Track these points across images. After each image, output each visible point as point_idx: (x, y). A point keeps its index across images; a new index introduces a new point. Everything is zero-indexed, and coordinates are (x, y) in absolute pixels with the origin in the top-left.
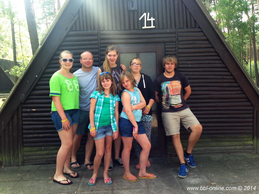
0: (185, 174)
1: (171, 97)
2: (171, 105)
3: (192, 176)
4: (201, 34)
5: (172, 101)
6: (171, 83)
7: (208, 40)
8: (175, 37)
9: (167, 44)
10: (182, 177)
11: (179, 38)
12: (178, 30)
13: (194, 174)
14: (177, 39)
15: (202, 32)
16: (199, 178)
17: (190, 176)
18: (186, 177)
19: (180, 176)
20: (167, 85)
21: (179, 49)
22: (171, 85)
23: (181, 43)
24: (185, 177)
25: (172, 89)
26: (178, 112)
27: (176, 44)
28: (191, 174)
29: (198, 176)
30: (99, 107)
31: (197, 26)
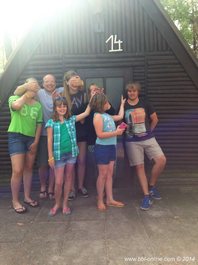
0: (148, 206)
1: (134, 125)
2: (135, 134)
3: (156, 209)
4: (173, 57)
5: (135, 130)
6: (134, 111)
7: (180, 64)
8: (145, 61)
9: (135, 68)
10: (144, 209)
11: (148, 62)
12: (148, 53)
13: (158, 206)
14: (146, 63)
15: (174, 55)
16: (162, 211)
17: (154, 209)
18: (149, 210)
19: (142, 208)
20: (130, 112)
21: (148, 73)
22: (135, 113)
23: (150, 67)
24: (147, 209)
25: (135, 117)
26: (142, 141)
27: (145, 69)
28: (155, 206)
29: (161, 208)
30: (57, 135)
31: (169, 49)
